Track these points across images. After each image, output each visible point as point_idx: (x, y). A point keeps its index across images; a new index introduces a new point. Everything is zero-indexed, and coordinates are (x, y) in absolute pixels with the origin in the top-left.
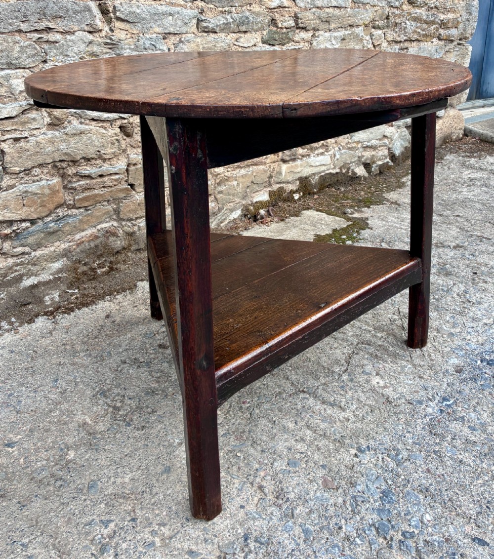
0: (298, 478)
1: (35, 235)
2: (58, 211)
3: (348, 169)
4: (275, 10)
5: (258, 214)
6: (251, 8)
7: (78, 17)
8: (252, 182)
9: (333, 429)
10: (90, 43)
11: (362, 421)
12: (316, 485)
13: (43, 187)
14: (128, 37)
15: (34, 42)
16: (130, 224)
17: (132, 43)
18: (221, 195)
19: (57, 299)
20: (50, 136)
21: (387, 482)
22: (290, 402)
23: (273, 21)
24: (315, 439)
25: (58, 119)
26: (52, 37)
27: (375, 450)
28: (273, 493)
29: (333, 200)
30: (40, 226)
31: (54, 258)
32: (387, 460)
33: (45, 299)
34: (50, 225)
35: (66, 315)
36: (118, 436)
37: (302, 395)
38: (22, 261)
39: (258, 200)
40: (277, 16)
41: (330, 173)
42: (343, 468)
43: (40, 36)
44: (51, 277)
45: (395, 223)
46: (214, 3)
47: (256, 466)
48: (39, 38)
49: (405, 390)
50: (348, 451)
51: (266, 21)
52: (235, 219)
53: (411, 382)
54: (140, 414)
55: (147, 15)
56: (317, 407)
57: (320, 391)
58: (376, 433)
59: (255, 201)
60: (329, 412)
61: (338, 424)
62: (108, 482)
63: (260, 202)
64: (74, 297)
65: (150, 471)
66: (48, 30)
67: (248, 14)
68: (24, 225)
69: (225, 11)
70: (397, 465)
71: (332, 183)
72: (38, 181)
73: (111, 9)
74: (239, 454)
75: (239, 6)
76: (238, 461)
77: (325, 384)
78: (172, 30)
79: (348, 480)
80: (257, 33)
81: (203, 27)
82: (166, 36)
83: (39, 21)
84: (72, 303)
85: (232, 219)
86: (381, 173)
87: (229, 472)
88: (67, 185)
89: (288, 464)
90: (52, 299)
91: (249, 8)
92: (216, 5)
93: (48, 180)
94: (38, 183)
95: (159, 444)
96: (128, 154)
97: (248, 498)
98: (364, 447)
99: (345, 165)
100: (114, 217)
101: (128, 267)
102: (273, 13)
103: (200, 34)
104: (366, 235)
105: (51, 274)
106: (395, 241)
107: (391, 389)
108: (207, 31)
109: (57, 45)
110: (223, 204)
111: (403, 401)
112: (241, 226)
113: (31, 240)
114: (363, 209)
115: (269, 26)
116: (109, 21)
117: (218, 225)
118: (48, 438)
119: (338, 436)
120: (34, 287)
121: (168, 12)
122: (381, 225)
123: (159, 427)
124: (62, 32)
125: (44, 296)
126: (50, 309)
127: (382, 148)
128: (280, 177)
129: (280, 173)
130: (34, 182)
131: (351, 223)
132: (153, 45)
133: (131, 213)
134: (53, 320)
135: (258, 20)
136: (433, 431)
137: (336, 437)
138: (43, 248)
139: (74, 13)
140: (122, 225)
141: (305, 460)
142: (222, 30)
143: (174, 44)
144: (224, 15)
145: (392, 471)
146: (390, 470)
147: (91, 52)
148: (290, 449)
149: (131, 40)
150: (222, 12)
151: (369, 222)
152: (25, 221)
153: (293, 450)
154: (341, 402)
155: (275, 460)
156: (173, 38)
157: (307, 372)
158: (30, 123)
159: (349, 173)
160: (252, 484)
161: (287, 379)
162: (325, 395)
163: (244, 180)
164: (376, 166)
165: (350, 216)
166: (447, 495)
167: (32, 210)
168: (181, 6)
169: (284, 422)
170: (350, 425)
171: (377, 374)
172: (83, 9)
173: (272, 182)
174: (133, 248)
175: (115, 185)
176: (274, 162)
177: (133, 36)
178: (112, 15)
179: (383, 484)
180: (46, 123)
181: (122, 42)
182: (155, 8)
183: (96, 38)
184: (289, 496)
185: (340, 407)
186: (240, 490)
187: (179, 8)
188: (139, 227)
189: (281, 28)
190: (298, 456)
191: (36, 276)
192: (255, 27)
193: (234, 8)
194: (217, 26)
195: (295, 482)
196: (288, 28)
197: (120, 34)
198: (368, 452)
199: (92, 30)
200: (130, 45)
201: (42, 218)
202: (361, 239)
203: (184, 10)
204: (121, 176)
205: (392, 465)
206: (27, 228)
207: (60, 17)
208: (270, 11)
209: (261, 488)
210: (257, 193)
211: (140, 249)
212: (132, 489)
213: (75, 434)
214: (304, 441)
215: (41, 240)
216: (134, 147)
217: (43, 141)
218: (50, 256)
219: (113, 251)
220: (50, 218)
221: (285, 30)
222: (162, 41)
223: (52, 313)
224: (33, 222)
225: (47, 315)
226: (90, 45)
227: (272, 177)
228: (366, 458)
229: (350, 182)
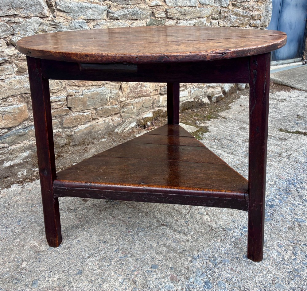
0: (156, 275)
1: (10, 137)
2: (25, 123)
3: (199, 99)
4: (154, 7)
5: (147, 124)
6: (140, 6)
7: (33, 8)
8: (142, 106)
9: (179, 246)
10: (41, 24)
11: (196, 241)
12: (166, 279)
13: (14, 109)
14: (65, 21)
15: (6, 22)
16: (69, 130)
17: (67, 25)
18: (124, 114)
19: (25, 174)
20: (18, 79)
21: (208, 276)
22: (155, 231)
23: (153, 14)
24: (168, 252)
25: (23, 69)
26: (17, 20)
27: (202, 258)
28: (141, 284)
29: (190, 117)
30: (13, 131)
31: (23, 150)
32: (209, 263)
33: (18, 174)
34: (20, 131)
35: (30, 183)
36: (53, 253)
37: (163, 227)
38: (3, 152)
39: (146, 116)
40: (155, 11)
41: (188, 101)
42: (183, 268)
43: (9, 19)
44: (22, 161)
45: (223, 129)
46: (117, 2)
47: (133, 269)
48: (9, 20)
49: (222, 223)
50: (187, 259)
51: (149, 13)
52: (132, 127)
53: (226, 218)
54: (67, 240)
55: (76, 8)
56: (171, 234)
57: (173, 224)
58: (204, 248)
59: (144, 117)
60: (177, 236)
61: (182, 243)
62: (44, 280)
63: (148, 118)
64: (36, 172)
65: (70, 273)
66: (15, 15)
67: (137, 9)
68: (4, 131)
69: (124, 7)
70: (214, 266)
71: (189, 107)
72: (11, 105)
73: (53, 4)
74: (123, 262)
75: (132, 4)
76: (122, 266)
77: (176, 220)
78: (92, 17)
79: (185, 276)
80: (143, 20)
81: (111, 16)
82: (88, 21)
83: (9, 10)
84: (34, 176)
85: (131, 127)
86: (217, 101)
87: (116, 272)
88: (30, 108)
89: (151, 267)
90: (22, 174)
91: (138, 6)
92: (118, 3)
93: (18, 105)
94: (11, 106)
95: (77, 257)
96: (67, 90)
97: (126, 288)
98: (196, 256)
99: (197, 97)
100: (60, 126)
101: (69, 155)
102: (153, 9)
103: (109, 20)
104: (207, 136)
105: (21, 160)
106: (223, 139)
107: (214, 222)
108: (113, 19)
109: (20, 24)
110: (126, 119)
111: (221, 229)
112: (136, 131)
113: (8, 140)
114: (206, 121)
115: (151, 16)
116: (53, 11)
117: (123, 131)
118: (11, 255)
119: (182, 250)
120: (11, 167)
121: (89, 7)
122: (216, 130)
123: (78, 247)
124: (23, 17)
125: (17, 172)
126: (21, 180)
127: (218, 87)
128: (159, 103)
129: (159, 101)
130: (9, 105)
131: (198, 129)
132: (80, 26)
133: (69, 124)
134: (22, 186)
135: (144, 13)
136: (236, 246)
137: (180, 251)
138: (16, 144)
139: (31, 6)
140: (64, 131)
141: (161, 265)
142: (122, 18)
143: (93, 26)
144: (123, 10)
145: (211, 269)
146: (210, 269)
147: (42, 29)
148: (153, 258)
149: (67, 22)
150: (122, 8)
151: (209, 128)
152: (4, 128)
153: (155, 259)
154: (185, 230)
155: (144, 265)
156: (93, 22)
157: (167, 213)
158: (5, 71)
159: (199, 101)
160: (129, 279)
161: (155, 218)
162: (176, 227)
163: (137, 105)
164: (215, 98)
165: (199, 125)
166: (242, 283)
167: (9, 122)
168: (97, 3)
169: (151, 243)
170: (189, 244)
171: (207, 214)
172: (36, 3)
173: (155, 106)
174: (71, 144)
175: (59, 108)
176: (155, 95)
177: (68, 20)
178: (54, 8)
179: (205, 278)
180: (15, 71)
181: (61, 24)
182: (80, 4)
183: (45, 21)
184: (150, 286)
185: (184, 233)
186: (122, 283)
187: (96, 5)
188: (75, 132)
189: (158, 18)
190: (157, 262)
191: (12, 160)
192: (142, 17)
193: (129, 6)
194: (119, 16)
195: (154, 278)
196: (162, 18)
197: (60, 19)
198: (198, 259)
199: (42, 16)
200: (66, 26)
201: (15, 127)
202: (203, 138)
203: (99, 6)
204: (63, 103)
205: (211, 266)
206: (6, 133)
207: (22, 8)
208: (151, 7)
209: (134, 281)
210: (146, 113)
211: (76, 145)
212: (58, 284)
213: (28, 252)
214: (162, 254)
215: (15, 139)
216: (71, 86)
217: (14, 82)
218: (20, 149)
219: (59, 146)
220: (20, 127)
221: (160, 19)
222: (86, 24)
223: (21, 182)
224: (9, 129)
225: (19, 183)
226: (41, 25)
227: (154, 103)
228: (197, 263)
229: (200, 106)
